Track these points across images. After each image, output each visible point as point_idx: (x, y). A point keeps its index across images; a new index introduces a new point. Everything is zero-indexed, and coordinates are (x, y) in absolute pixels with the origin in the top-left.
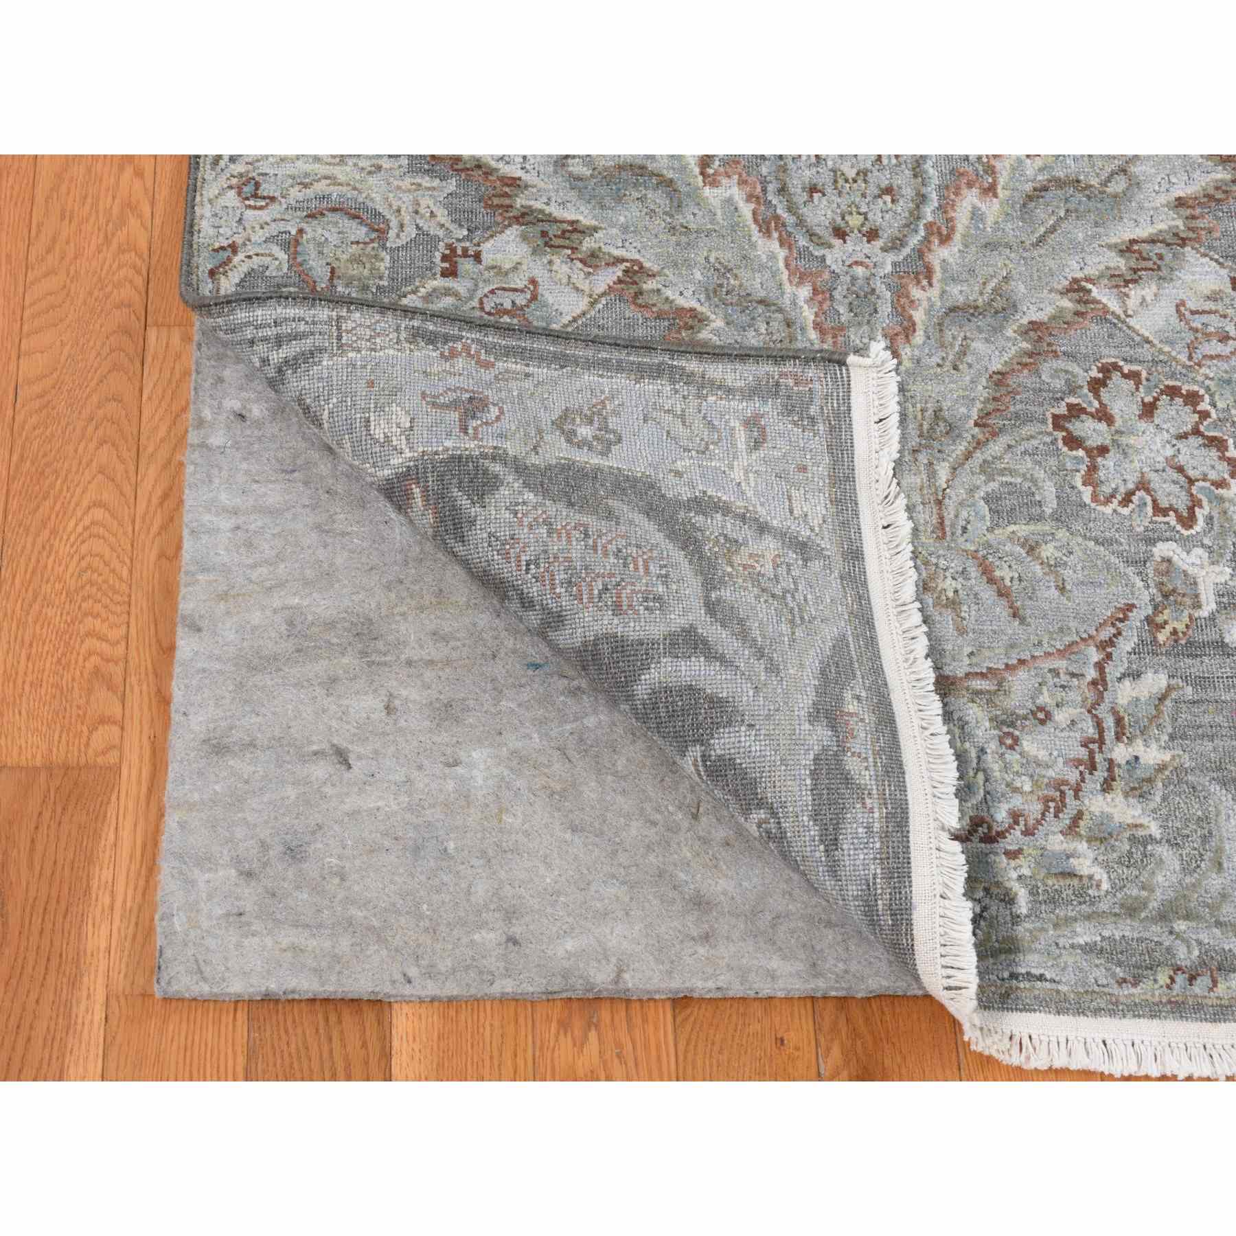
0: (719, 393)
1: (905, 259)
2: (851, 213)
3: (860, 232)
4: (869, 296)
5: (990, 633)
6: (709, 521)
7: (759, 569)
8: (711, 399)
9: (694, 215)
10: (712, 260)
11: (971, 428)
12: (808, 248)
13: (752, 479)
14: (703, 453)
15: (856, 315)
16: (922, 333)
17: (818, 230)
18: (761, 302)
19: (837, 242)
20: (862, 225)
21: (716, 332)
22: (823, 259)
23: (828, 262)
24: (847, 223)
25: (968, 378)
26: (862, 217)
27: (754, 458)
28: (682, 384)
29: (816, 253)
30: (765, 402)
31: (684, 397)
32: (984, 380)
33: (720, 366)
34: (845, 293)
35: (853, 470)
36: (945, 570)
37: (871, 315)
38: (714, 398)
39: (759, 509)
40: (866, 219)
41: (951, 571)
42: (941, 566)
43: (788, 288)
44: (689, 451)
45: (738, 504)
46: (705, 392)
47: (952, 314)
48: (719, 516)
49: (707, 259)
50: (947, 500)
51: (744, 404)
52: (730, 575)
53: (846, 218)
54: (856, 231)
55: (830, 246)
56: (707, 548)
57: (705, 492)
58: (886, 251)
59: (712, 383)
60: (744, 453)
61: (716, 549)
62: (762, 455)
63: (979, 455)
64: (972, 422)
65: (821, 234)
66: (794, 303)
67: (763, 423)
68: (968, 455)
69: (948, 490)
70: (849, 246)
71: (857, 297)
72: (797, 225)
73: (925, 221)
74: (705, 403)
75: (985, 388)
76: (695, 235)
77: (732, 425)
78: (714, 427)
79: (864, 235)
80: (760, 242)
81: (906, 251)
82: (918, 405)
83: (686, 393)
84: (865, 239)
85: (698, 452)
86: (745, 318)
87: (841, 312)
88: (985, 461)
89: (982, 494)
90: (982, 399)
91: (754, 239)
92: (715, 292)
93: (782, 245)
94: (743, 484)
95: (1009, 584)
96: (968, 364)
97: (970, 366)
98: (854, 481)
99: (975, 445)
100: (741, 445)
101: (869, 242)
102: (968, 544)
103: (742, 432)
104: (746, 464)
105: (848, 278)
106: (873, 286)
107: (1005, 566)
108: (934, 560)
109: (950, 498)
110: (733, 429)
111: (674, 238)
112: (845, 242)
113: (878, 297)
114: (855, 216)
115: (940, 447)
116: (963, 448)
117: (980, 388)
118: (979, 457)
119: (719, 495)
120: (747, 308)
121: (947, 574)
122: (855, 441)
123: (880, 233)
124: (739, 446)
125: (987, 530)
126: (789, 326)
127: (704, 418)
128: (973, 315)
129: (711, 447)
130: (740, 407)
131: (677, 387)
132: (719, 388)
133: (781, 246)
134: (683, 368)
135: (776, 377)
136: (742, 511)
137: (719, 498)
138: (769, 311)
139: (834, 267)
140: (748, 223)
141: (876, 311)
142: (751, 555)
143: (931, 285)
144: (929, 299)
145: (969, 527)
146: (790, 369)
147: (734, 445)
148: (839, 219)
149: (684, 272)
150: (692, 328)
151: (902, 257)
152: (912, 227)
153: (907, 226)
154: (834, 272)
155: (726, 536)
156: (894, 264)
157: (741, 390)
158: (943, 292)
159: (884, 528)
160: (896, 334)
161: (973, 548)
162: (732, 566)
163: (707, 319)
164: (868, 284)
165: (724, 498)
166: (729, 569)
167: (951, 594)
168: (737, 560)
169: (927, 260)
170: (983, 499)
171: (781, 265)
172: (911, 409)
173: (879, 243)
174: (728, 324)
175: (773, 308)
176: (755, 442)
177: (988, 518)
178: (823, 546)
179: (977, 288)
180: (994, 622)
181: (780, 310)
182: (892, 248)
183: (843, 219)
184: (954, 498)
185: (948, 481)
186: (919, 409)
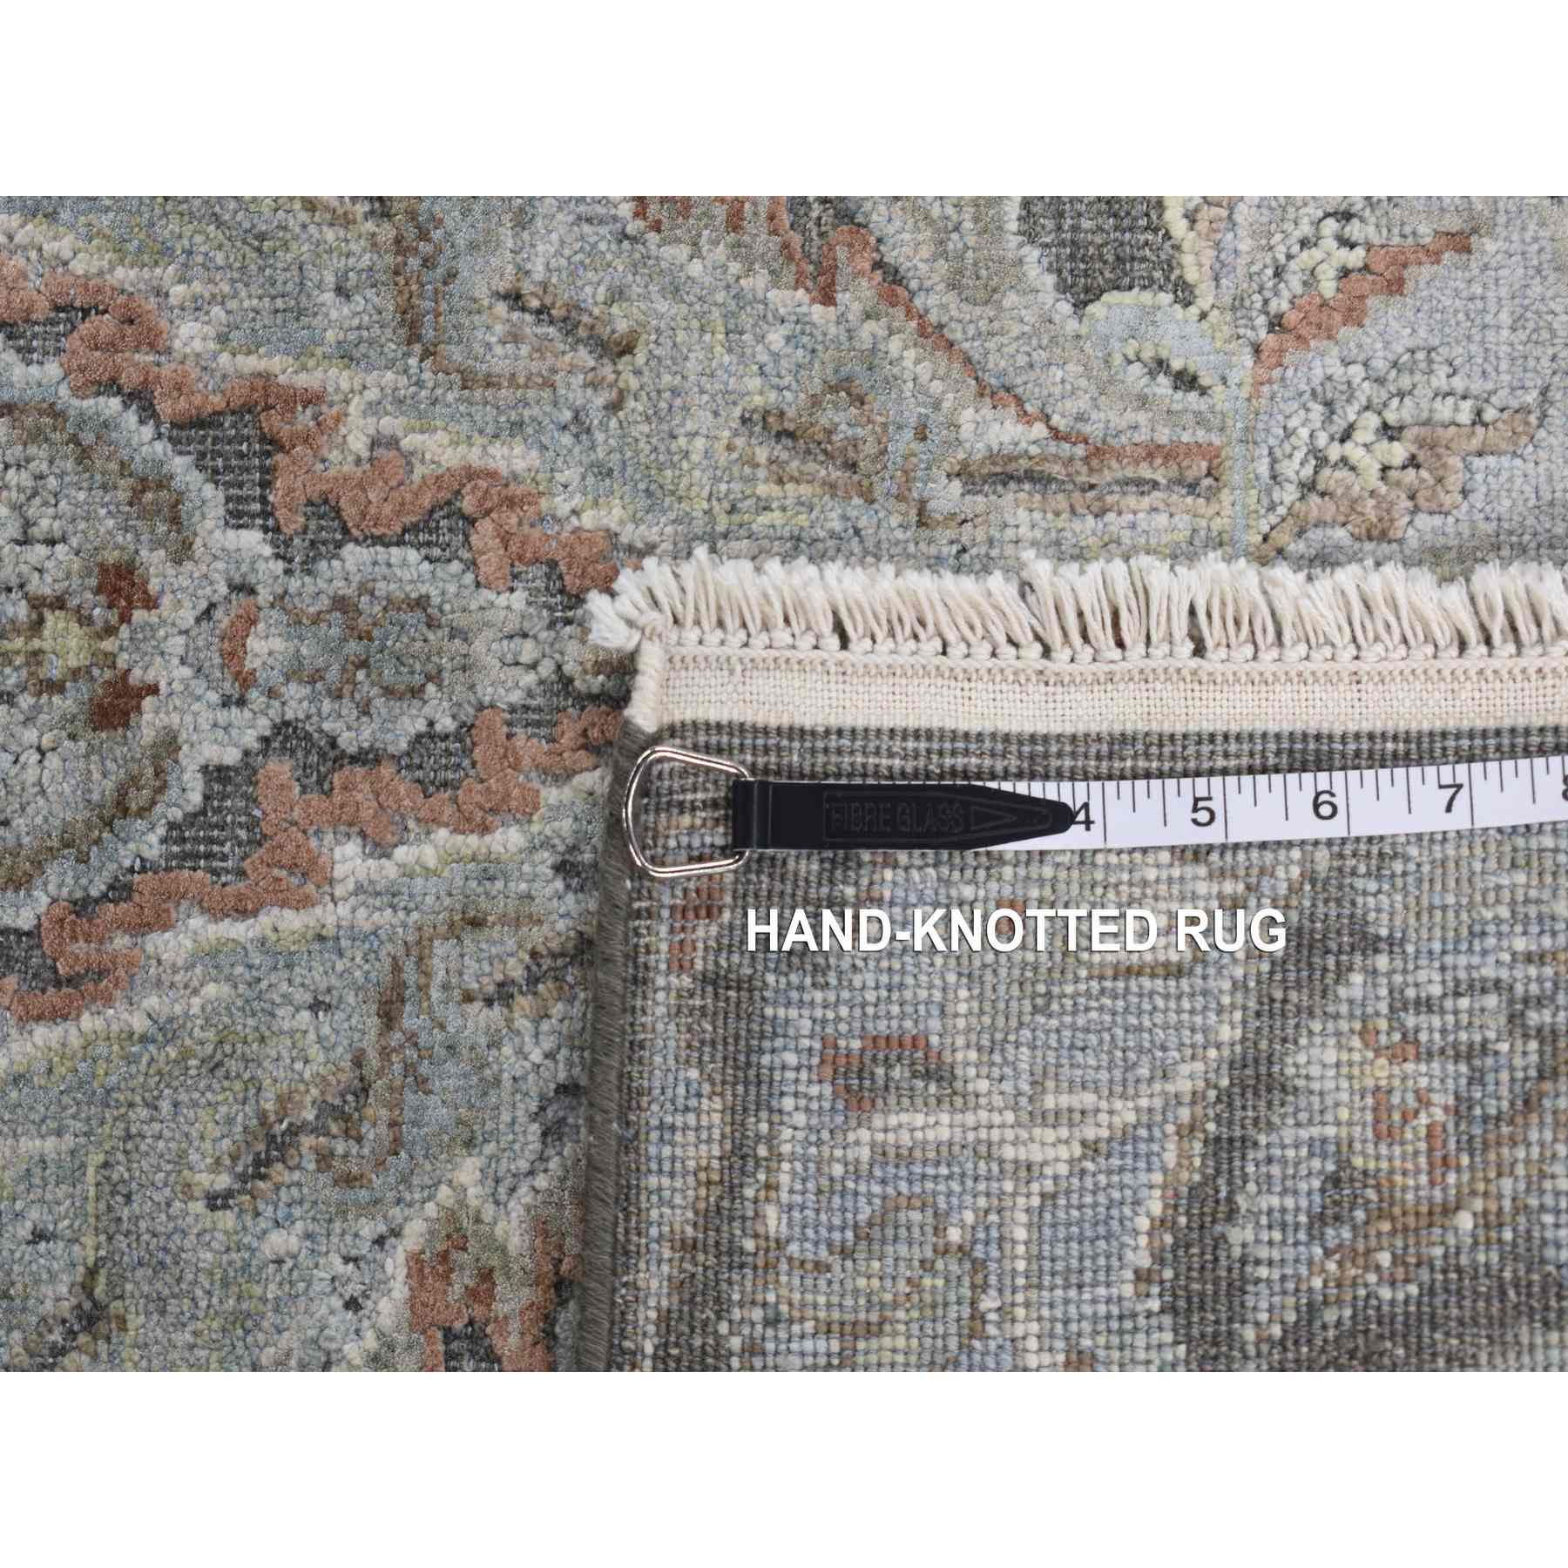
0: (749, 1193)
1: (214, 476)
2: (36, 656)
3: (110, 631)
4: (363, 623)
5: (1522, 335)
6: (1263, 1272)
7: (1439, 1115)
8: (774, 1221)
9: (39, 1236)
10: (223, 1181)
11: (841, 319)
12: (172, 826)
13: (1065, 1100)
14: (978, 1266)
15: (435, 677)
16: (497, 450)
17: (102, 789)
18: (389, 1017)
19: (151, 720)
20: (85, 620)
21: (499, 1185)
22: (216, 774)
23: (231, 757)
24: (75, 673)
25: (662, 306)
26: (50, 617)
27: (983, 1085)
28: (723, 1328)
29: (196, 798)
30: (779, 1029)
31: (772, 1322)
32: (668, 252)
33: (653, 1181)
34: (348, 709)
35: (1007, 738)
36: (1322, 461)
37: (431, 624)
38: (771, 1212)
39: (1183, 1085)
40: (59, 603)
41: (1322, 439)
42: (1308, 471)
43: (328, 915)
44: (978, 1317)
45: (1170, 1158)
46: (749, 1245)
47: (428, 333)
48: (1240, 1235)
49: (216, 1201)
50: (1094, 430)
51: (788, 1103)
52: (1487, 1221)
53: (56, 674)
54: (108, 645)
55: (169, 744)
56: (1386, 1293)
57: (1142, 1277)
58: (187, 546)
59: (710, 1217)
60: (970, 1119)
61: (1385, 1259)
62: (973, 1055)
63: (932, 300)
64: (818, 309)
65: (117, 774)
66: (391, 895)
67: (856, 1044)
68: (933, 335)
69: (1056, 420)
70: (169, 673)
71: (364, 664)
72: (83, 859)
73: (64, 391)
74: (793, 1248)
75: (696, 252)
76: (121, 1242)
77: (865, 1154)
78: (881, 1220)
79: (125, 618)
80: (152, 1002)
81: (181, 467)
82: (762, 489)
83: (757, 1314)
84: (139, 615)
85: (980, 1288)
86: (449, 1078)
87: (421, 726)
88: (953, 286)
89: (1065, 308)
90: (735, 267)
91: (139, 1023)
92: (349, 1181)
93: (163, 923)
94: (1090, 1133)
95: (1360, 252)
96: (609, 303)
97: (617, 295)
98: (1046, 739)
99: (899, 312)
100: (940, 1127)
101: (151, 603)
102: (1234, 378)
103: (893, 1120)
104: (1010, 1117)
105: (294, 691)
106: (325, 603)
107: (1307, 258)
108: (1289, 494)
109: (1081, 418)
110: (880, 1153)
111: (134, 1321)
112: (153, 690)
113: (366, 589)
114: (45, 643)
115: (908, 434)
116: (911, 354)
117: (696, 268)
118: (936, 302)
119: (1143, 1223)
120: (409, 1068)
121: (1334, 453)
122: (912, 723)
123: (111, 557)
124: (945, 1134)
125: (1187, 304)
126: (477, 923)
127: (845, 1253)
128: (428, 263)
129: (954, 1235)
130: (800, 1119)
131: (735, 1343)
132: (733, 1191)
133: (166, 927)
134: (665, 1318)
135: (686, 981)
136: (1198, 1147)
137: (1162, 1224)
138: (423, 989)
139: (250, 739)
140: (75, 1042)
141: (421, 603)
142: (1385, 1133)
143: (312, 399)
144: (373, 408)
145: (1177, 365)
146: (663, 930)
147: (946, 1153)
148: (64, 704)
149: (272, 1291)
150: (486, 1275)
151: (209, 490)
152: (88, 438)
153: (84, 455)
154: (265, 740)
155: (1319, 1220)
156: (236, 518)
157: (736, 1115)
158: (347, 356)
159: (1199, 651)
160: (505, 541)
161: (1248, 360)
162: (1449, 1210)
163: (451, 1216)
164: (316, 620)
165: (1156, 1208)
166: (1465, 1221)
167: (1398, 452)
168: (1414, 1187)
169: (217, 401)
170: (1080, 305)
171: (238, 930)
172: (776, 517)
173: (154, 563)
174: (469, 1144)
175: (410, 975)
176: (927, 1076)
177: (1147, 297)
178: (1295, 871)
179: (330, 235)
180: (1489, 319)
181: (419, 950)
182: (175, 520)
183: (56, 687)
184: (1083, 403)
185: (1024, 417)
186: (775, 490)
